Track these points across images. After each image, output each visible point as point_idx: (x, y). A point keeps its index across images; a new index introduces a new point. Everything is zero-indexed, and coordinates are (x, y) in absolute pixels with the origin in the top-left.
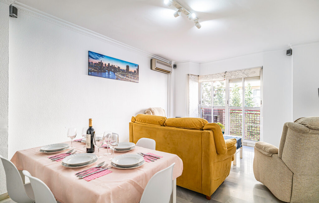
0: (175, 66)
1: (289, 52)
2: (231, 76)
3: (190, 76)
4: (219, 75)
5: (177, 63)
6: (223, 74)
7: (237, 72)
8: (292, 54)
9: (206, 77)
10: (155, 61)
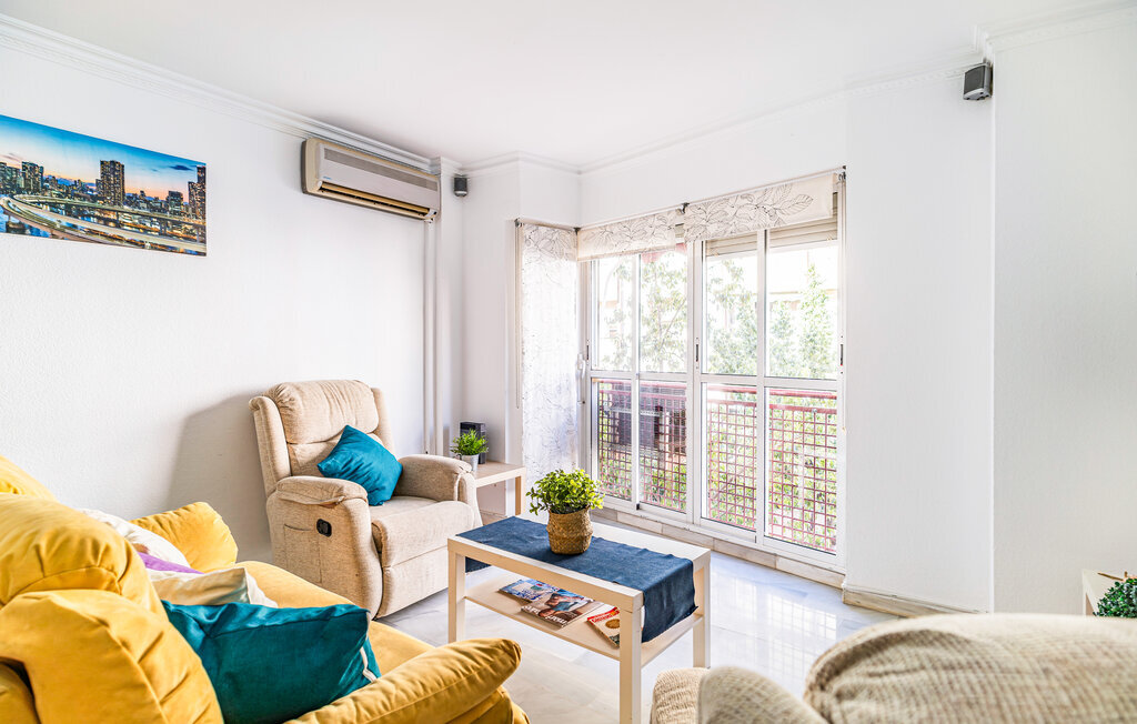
0: (460, 184)
1: (979, 80)
2: (704, 222)
3: (526, 232)
4: (657, 223)
5: (472, 170)
6: (674, 214)
7: (731, 202)
8: (991, 91)
9: (606, 231)
10: (318, 150)
